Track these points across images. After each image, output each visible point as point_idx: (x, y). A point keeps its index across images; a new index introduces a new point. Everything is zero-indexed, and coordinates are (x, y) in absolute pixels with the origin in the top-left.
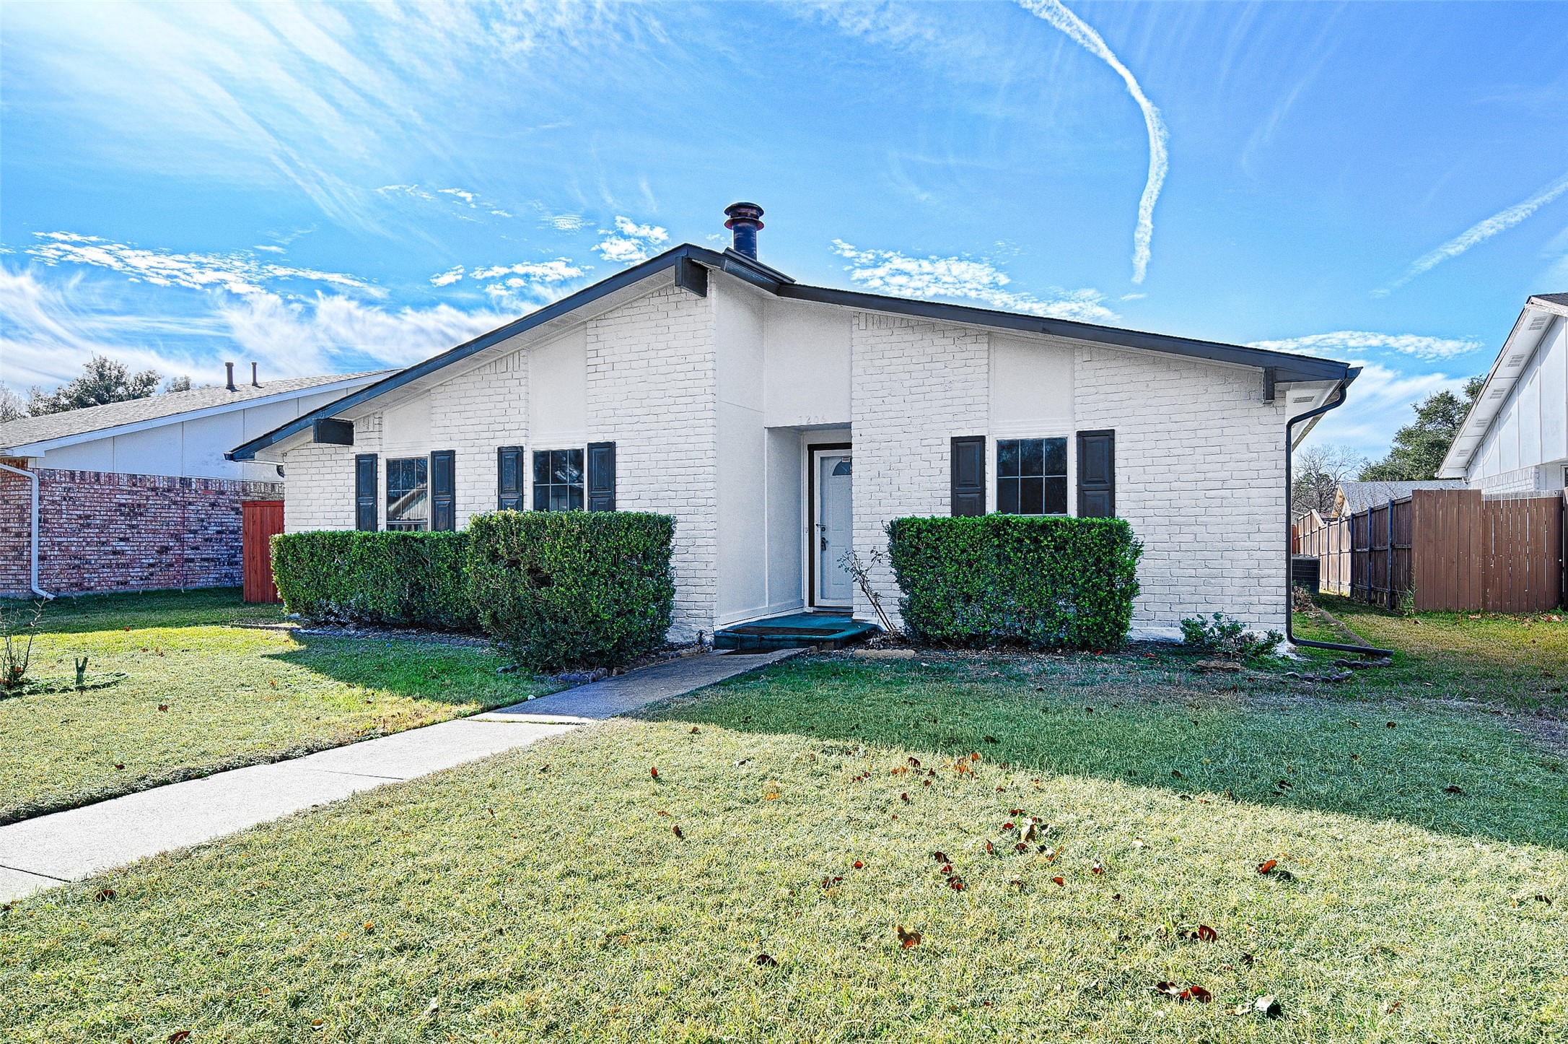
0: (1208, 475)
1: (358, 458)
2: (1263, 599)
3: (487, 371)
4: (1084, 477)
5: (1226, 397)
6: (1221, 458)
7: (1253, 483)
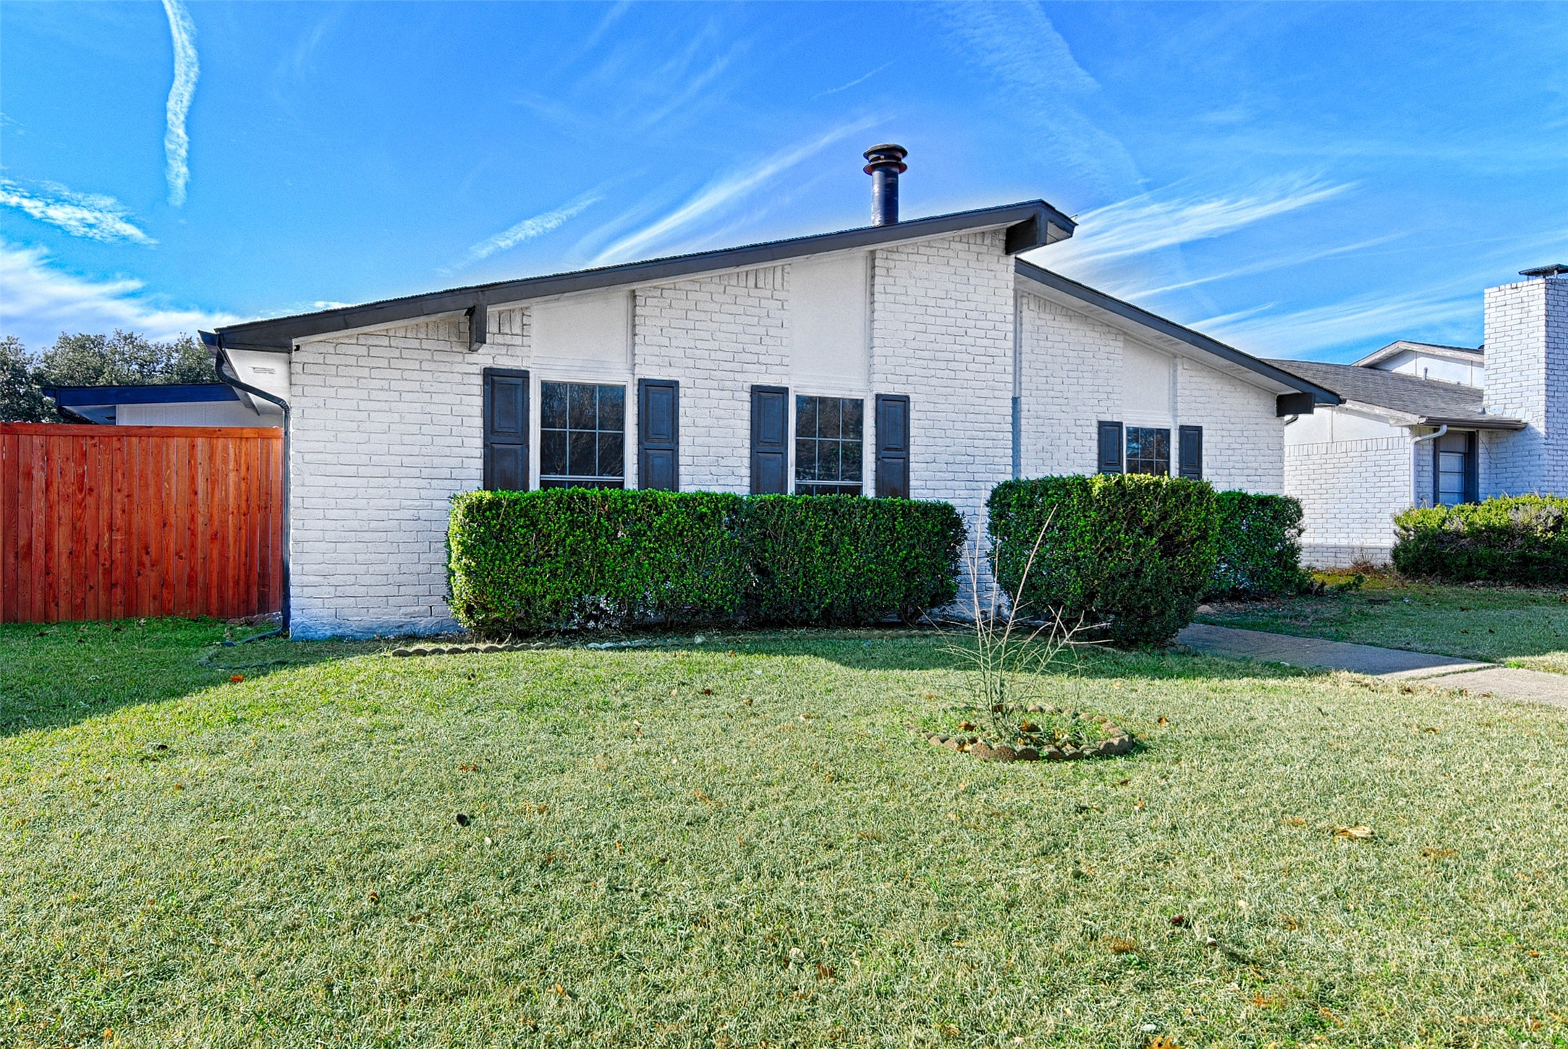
1: (489, 374)
3: (734, 282)
4: (1184, 462)
5: (1258, 408)
7: (1271, 472)
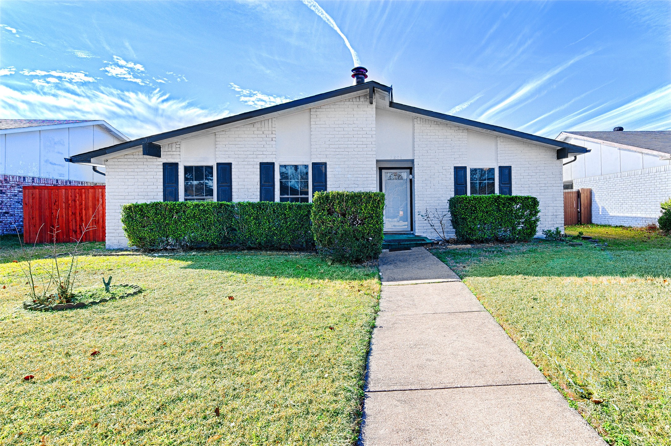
0: (541, 182)
1: (165, 165)
2: (558, 222)
3: (252, 126)
4: (501, 182)
5: (546, 157)
6: (544, 177)
7: (555, 185)
